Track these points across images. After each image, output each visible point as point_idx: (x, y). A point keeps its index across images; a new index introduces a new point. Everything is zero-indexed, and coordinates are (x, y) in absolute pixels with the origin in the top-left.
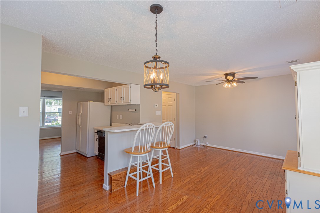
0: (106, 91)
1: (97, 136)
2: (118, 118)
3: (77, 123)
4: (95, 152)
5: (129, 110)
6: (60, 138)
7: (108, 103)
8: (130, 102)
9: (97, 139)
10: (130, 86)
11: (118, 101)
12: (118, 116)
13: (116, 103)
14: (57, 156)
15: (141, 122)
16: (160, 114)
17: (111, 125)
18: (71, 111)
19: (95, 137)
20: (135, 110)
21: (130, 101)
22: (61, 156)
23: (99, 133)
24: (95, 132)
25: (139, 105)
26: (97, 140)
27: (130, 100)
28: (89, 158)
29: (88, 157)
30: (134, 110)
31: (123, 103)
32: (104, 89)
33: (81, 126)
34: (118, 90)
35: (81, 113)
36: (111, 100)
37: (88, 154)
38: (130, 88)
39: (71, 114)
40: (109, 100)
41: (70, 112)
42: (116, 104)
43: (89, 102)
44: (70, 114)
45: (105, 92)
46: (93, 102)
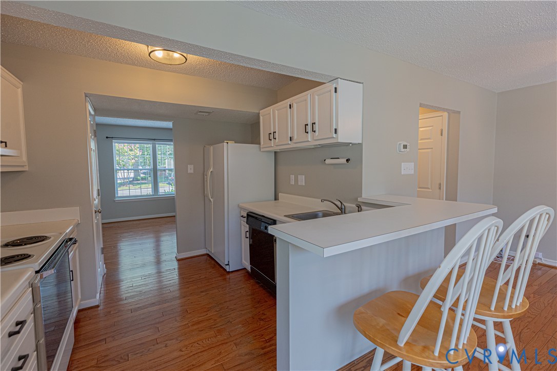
0: (263, 116)
1: (248, 226)
2: (293, 182)
3: (205, 193)
4: (243, 261)
5: (328, 161)
6: (175, 216)
7: (269, 146)
8: (334, 135)
9: (248, 233)
10: (334, 86)
11: (295, 137)
12: (292, 177)
13: (290, 142)
14: (171, 260)
15: (363, 196)
16: (413, 172)
17: (276, 198)
18: (192, 166)
19: (243, 227)
20: (348, 160)
21: (336, 133)
22: (178, 260)
23: (250, 218)
24: (242, 216)
25: (360, 145)
26: (248, 236)
27: (336, 130)
28: (231, 275)
29: (229, 272)
30: (344, 161)
31: (310, 140)
32: (258, 112)
33: (212, 200)
34: (295, 105)
35: (211, 170)
36: (277, 135)
37: (228, 265)
38: (336, 92)
39: (192, 171)
40: (272, 136)
41: (191, 168)
42: (292, 145)
43: (225, 144)
44: (189, 171)
45: (261, 118)
46: (235, 143)
